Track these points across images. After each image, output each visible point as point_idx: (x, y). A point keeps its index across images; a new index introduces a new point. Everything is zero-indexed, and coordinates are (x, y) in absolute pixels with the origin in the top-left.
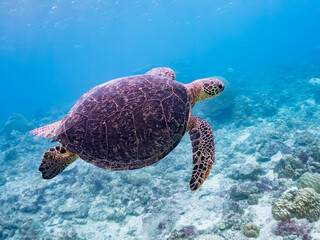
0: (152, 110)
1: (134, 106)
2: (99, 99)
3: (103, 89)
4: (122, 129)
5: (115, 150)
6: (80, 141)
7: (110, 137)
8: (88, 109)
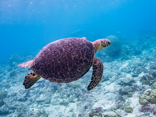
0: (76, 54)
1: (67, 53)
2: (51, 49)
3: (52, 44)
4: (62, 63)
5: (59, 73)
6: (42, 69)
7: (56, 67)
8: (45, 54)
